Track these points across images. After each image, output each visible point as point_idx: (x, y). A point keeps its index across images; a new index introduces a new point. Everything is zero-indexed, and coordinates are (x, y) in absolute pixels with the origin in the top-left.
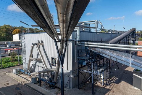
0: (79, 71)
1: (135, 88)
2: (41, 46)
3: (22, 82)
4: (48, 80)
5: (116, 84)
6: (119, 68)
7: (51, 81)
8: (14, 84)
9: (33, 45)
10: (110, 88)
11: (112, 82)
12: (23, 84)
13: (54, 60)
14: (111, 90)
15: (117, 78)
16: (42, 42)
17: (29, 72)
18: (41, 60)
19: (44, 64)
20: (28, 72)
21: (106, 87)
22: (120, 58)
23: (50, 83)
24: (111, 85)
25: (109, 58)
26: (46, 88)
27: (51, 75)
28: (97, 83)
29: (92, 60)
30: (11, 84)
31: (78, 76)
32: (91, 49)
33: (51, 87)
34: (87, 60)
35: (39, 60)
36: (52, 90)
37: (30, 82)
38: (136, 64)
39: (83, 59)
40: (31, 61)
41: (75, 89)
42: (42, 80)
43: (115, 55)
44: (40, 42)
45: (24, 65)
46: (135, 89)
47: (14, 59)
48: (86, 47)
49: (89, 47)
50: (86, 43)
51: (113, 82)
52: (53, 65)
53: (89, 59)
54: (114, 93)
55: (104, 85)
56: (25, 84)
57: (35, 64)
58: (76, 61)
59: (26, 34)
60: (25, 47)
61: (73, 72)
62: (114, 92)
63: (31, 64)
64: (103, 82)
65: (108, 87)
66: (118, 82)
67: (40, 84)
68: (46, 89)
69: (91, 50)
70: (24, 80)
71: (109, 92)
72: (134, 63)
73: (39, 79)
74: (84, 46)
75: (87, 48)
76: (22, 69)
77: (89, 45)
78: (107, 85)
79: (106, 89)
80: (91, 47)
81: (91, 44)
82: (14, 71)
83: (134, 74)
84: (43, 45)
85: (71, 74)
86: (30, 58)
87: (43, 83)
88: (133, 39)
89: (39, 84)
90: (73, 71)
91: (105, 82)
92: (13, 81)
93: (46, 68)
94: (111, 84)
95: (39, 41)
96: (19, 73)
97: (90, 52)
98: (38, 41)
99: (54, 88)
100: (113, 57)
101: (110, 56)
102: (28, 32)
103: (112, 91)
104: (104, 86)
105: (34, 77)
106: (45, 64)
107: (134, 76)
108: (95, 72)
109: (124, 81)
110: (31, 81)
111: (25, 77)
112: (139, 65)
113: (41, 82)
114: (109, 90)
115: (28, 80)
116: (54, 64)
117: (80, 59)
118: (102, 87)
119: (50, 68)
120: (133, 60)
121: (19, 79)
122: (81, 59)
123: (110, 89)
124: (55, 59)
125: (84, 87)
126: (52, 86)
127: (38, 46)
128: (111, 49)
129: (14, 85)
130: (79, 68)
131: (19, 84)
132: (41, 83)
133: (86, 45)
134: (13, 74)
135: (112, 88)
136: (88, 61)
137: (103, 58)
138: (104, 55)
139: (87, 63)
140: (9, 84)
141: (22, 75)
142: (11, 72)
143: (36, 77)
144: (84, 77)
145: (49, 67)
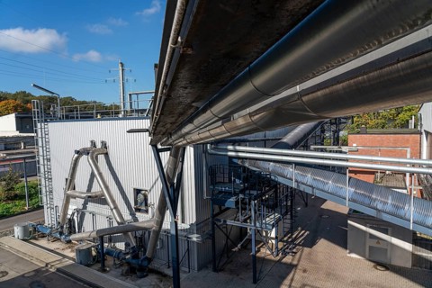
0: (214, 224)
1: (353, 255)
2: (101, 158)
3: (47, 265)
4: (128, 254)
5: (307, 250)
6: (306, 204)
7: (135, 256)
8: (22, 273)
9: (76, 155)
10: (293, 260)
11: (296, 245)
12: (53, 270)
13: (141, 197)
14: (296, 266)
15: (308, 232)
16: (104, 145)
17: (66, 231)
18: (103, 195)
19: (112, 207)
20: (61, 233)
21: (284, 260)
22: (321, 186)
23: (134, 261)
24: (295, 253)
25: (294, 185)
26: (122, 275)
27: (136, 237)
28: (259, 251)
29: (250, 194)
30: (12, 274)
31: (212, 236)
32: (247, 165)
33: (138, 274)
34: (236, 194)
35: (96, 197)
36: (139, 281)
37: (71, 262)
38: (361, 199)
39: (225, 192)
40: (72, 200)
41: (204, 273)
42: (109, 253)
43: (309, 178)
44: (99, 146)
45: (47, 212)
46: (352, 258)
47: (12, 193)
48: (231, 158)
49: (239, 158)
50: (230, 147)
51: (298, 244)
52: (138, 210)
53: (242, 191)
54: (306, 275)
55: (278, 255)
56: (58, 270)
57: (81, 207)
58: (205, 197)
59: (52, 121)
60: (49, 160)
61: (198, 226)
62: (305, 271)
63: (72, 208)
64: (277, 247)
65: (288, 259)
66: (310, 243)
67: (103, 265)
68: (124, 278)
69: (245, 167)
70: (52, 258)
71: (293, 272)
72: (355, 197)
73: (98, 252)
74: (226, 155)
75: (235, 160)
76: (42, 224)
77: (240, 154)
78: (285, 254)
79: (285, 264)
80: (246, 158)
81: (245, 151)
82: (18, 231)
83: (349, 222)
84: (106, 155)
85: (193, 233)
86: (69, 192)
87: (110, 261)
88: (334, 128)
89: (100, 265)
90: (198, 223)
91: (281, 245)
92: (17, 262)
93: (119, 220)
94: (294, 250)
95: (93, 144)
96: (32, 235)
97: (244, 171)
98: (92, 142)
99: (147, 275)
100: (303, 184)
101: (296, 181)
102: (59, 115)
103: (299, 267)
104: (278, 258)
105: (85, 248)
106: (116, 208)
107: (351, 225)
108: (258, 225)
109: (326, 238)
110: (73, 260)
111: (54, 246)
112: (367, 201)
113: (104, 260)
114: (291, 267)
115: (64, 256)
116: (143, 208)
117: (217, 192)
118: (273, 261)
119: (130, 217)
120: (353, 190)
121: (35, 255)
122: (221, 192)
123: (295, 262)
124: (143, 192)
125: (229, 266)
126: (139, 270)
127: (92, 158)
128: (297, 164)
129: (23, 276)
130: (214, 216)
131: (38, 271)
132: (107, 263)
133: (230, 154)
134: (14, 240)
135: (299, 261)
136: (241, 196)
137: (275, 186)
138: (280, 180)
139: (237, 203)
140: (7, 273)
141: (43, 242)
142: (6, 235)
143: (90, 246)
144: (228, 237)
145: (127, 217)
